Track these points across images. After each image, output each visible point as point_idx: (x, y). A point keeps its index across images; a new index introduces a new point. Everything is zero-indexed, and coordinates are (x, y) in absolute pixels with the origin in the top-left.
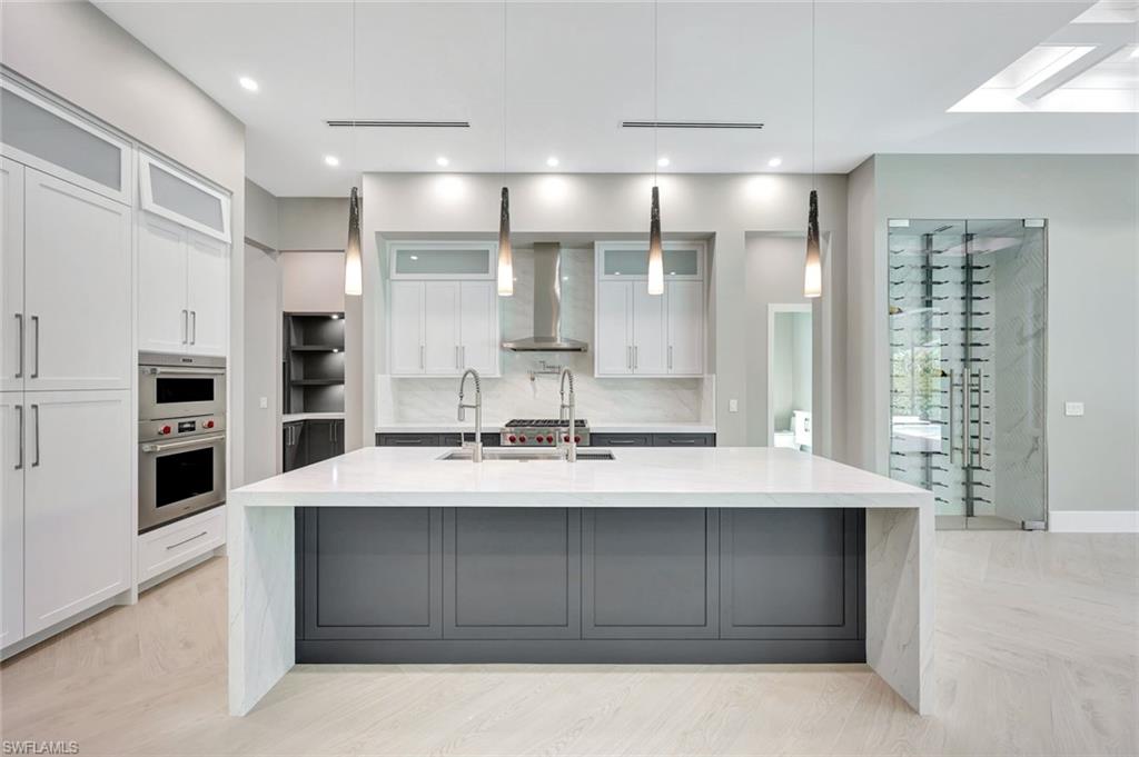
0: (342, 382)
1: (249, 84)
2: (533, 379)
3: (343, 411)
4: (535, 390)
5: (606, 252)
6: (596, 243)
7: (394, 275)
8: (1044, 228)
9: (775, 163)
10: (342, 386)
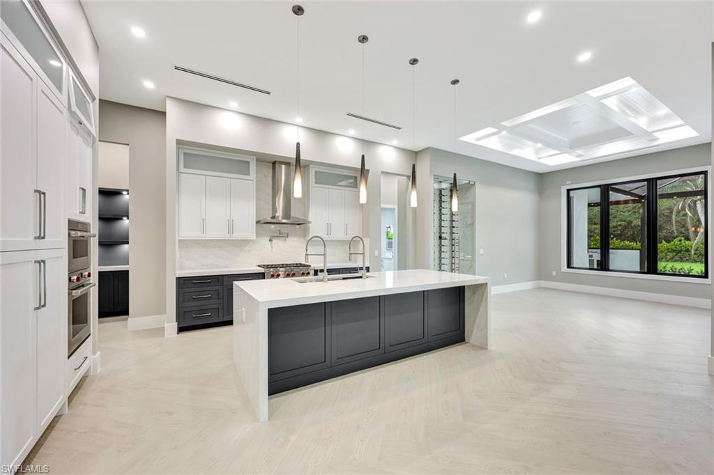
0: (127, 243)
1: (138, 32)
2: (271, 240)
3: (128, 264)
4: (272, 247)
5: (316, 172)
6: (311, 166)
7: (182, 169)
8: (474, 185)
9: (395, 142)
10: (126, 246)
